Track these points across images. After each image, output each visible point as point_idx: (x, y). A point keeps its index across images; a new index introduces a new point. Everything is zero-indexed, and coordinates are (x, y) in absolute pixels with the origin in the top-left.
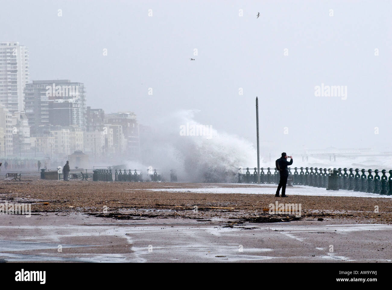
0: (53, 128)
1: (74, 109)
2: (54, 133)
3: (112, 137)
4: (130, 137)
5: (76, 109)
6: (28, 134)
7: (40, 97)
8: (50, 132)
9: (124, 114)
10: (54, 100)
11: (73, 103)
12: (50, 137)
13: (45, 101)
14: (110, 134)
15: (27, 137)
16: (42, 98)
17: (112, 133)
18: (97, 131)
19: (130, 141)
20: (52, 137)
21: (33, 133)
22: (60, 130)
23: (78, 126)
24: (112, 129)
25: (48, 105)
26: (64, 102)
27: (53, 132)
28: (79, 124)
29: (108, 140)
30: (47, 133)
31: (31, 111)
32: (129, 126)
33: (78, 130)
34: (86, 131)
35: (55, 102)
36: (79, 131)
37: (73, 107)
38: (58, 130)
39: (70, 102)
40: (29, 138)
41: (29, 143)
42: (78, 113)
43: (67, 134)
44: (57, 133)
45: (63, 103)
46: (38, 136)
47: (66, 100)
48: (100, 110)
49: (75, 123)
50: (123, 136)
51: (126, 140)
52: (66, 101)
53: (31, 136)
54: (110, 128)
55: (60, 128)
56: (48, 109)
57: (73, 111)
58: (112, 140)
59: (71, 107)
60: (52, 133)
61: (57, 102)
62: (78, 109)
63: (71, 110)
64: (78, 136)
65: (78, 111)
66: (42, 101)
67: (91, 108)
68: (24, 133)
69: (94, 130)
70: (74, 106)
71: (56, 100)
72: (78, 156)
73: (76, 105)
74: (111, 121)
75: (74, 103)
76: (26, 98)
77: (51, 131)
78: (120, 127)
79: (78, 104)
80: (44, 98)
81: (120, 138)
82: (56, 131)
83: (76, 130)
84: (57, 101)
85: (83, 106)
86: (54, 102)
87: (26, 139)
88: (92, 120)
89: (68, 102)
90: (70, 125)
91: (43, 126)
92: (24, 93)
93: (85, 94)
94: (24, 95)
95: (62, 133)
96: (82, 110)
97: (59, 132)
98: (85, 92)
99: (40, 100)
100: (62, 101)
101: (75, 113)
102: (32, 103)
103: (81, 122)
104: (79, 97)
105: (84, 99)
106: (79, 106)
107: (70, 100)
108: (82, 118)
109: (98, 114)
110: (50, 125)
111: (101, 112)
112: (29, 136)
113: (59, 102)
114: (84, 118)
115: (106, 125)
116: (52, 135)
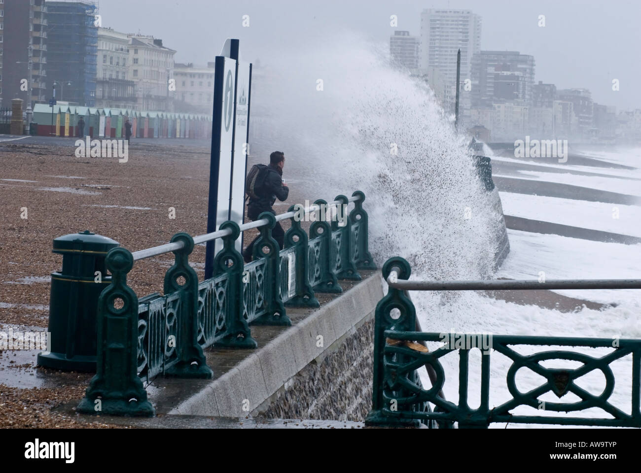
0: (496, 101)
3: (560, 114)
4: (581, 115)
5: (523, 83)
6: (469, 105)
7: (487, 68)
8: (492, 105)
9: (578, 91)
10: (500, 72)
11: (520, 76)
12: (492, 110)
13: (491, 72)
14: (559, 111)
15: (467, 109)
16: (489, 69)
17: (561, 110)
18: (544, 107)
19: (581, 120)
21: (475, 105)
23: (523, 100)
24: (561, 106)
25: (493, 77)
27: (496, 105)
29: (556, 118)
30: (490, 106)
32: (581, 103)
33: (523, 104)
34: (533, 106)
35: (501, 75)
36: (524, 106)
38: (502, 103)
40: (469, 110)
42: (525, 87)
43: (511, 108)
45: (510, 75)
46: (480, 109)
47: (512, 73)
49: (521, 96)
50: (573, 114)
51: (577, 118)
53: (471, 108)
55: (504, 102)
56: (494, 81)
58: (560, 117)
59: (518, 80)
60: (494, 106)
61: (503, 75)
62: (525, 83)
64: (522, 111)
65: (524, 85)
67: (543, 83)
69: (542, 106)
70: (520, 79)
71: (503, 72)
72: (478, 131)
74: (561, 98)
76: (472, 68)
77: (494, 104)
78: (571, 104)
79: (526, 77)
81: (570, 115)
82: (499, 105)
83: (520, 104)
84: (503, 73)
87: (465, 111)
88: (541, 95)
89: (515, 74)
90: (516, 100)
91: (486, 98)
92: (471, 63)
93: (534, 67)
94: (471, 65)
95: (505, 106)
96: (529, 84)
97: (502, 106)
98: (535, 65)
99: (487, 71)
100: (509, 73)
101: (521, 86)
102: (478, 74)
103: (527, 97)
104: (528, 70)
105: (532, 73)
106: (526, 79)
107: (517, 73)
108: (529, 93)
109: (549, 89)
110: (494, 98)
111: (552, 87)
112: (469, 108)
113: (505, 74)
114: (532, 93)
115: (555, 101)
116: (495, 109)
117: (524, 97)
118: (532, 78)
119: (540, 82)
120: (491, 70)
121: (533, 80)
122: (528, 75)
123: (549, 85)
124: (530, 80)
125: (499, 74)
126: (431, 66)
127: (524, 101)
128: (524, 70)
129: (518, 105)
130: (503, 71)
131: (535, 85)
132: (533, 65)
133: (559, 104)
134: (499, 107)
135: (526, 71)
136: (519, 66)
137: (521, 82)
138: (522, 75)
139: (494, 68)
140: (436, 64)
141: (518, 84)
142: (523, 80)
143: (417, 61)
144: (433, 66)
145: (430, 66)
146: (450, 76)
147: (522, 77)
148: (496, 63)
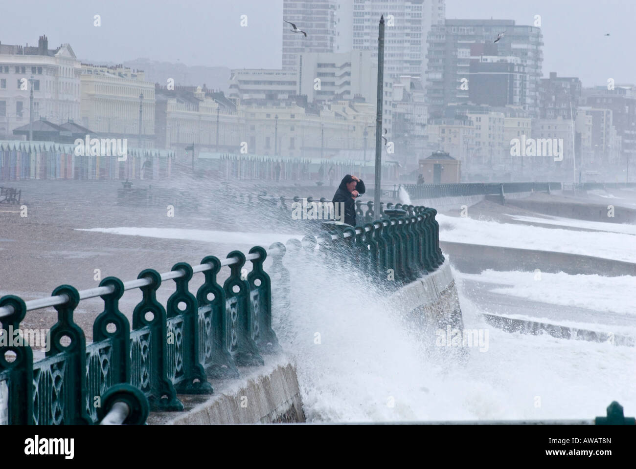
0: (473, 110)
1: (516, 75)
2: (475, 119)
3: (589, 130)
4: (627, 132)
5: (520, 76)
6: (424, 117)
7: (457, 51)
8: (467, 117)
9: (621, 89)
10: (480, 57)
11: (515, 64)
12: (466, 126)
13: (464, 57)
14: (587, 125)
15: (420, 124)
16: (460, 52)
17: (591, 123)
18: (560, 118)
19: (628, 141)
20: (470, 125)
21: (435, 117)
22: (486, 113)
23: (522, 108)
24: (591, 116)
25: (468, 65)
26: (498, 61)
27: (473, 117)
28: (525, 104)
29: (582, 137)
30: (462, 118)
31: (439, 76)
32: (627, 111)
33: (521, 114)
34: (539, 117)
35: (483, 61)
36: (523, 117)
37: (516, 72)
38: (483, 113)
39: (509, 62)
40: (425, 125)
41: (426, 134)
42: (524, 82)
43: (500, 121)
44: (480, 118)
45: (498, 63)
46: (444, 123)
47: (502, 58)
48: (573, 80)
49: (517, 100)
50: (613, 130)
51: (619, 138)
52: (502, 60)
53: (429, 123)
54: (587, 114)
55: (488, 111)
56: (468, 73)
57: (515, 78)
58: (589, 137)
59: (512, 70)
60: (470, 118)
61: (485, 62)
62: (526, 76)
63: (512, 76)
64: (521, 126)
65: (523, 80)
66: (458, 57)
67: (558, 76)
68: (417, 116)
69: (555, 117)
70: (516, 69)
71: (484, 57)
72: (437, 162)
73: (522, 68)
74: (592, 101)
75: (518, 64)
76: (429, 51)
77: (469, 115)
78: (608, 113)
79: (526, 66)
80: (463, 52)
81: (608, 134)
82: (479, 116)
83: (517, 114)
84: (487, 60)
85: (536, 71)
86: (480, 62)
87: (418, 128)
88: (554, 97)
89: (506, 61)
90: (508, 106)
91: (456, 104)
92: (427, 41)
93: (541, 48)
94: (428, 45)
95: (490, 118)
96: (533, 78)
97: (485, 117)
98: (543, 44)
99: (456, 56)
100: (495, 59)
101: (518, 82)
102: (441, 61)
103: (529, 101)
104: (530, 54)
105: (537, 57)
106: (527, 70)
107: (510, 59)
108: (533, 94)
109: (569, 87)
110: (470, 103)
111: (575, 82)
112: (425, 122)
113: (489, 61)
114: (537, 94)
115: (580, 108)
116: (471, 123)
117: (523, 102)
118: (537, 67)
119: (553, 75)
120: (464, 53)
121: (538, 71)
122: (529, 62)
123: (569, 80)
124: (533, 70)
125: (479, 60)
126: (357, 47)
127: (524, 108)
128: (523, 53)
129: (513, 116)
130: (486, 54)
131: (542, 80)
132: (539, 44)
133: (587, 113)
134: (479, 120)
135: (526, 54)
136: (514, 46)
137: (518, 75)
138: (519, 62)
139: (469, 50)
140: (366, 44)
141: (512, 77)
142: (521, 71)
143: (332, 40)
144: (360, 47)
145: (354, 47)
146: (392, 66)
147: (519, 65)
148: (474, 42)
